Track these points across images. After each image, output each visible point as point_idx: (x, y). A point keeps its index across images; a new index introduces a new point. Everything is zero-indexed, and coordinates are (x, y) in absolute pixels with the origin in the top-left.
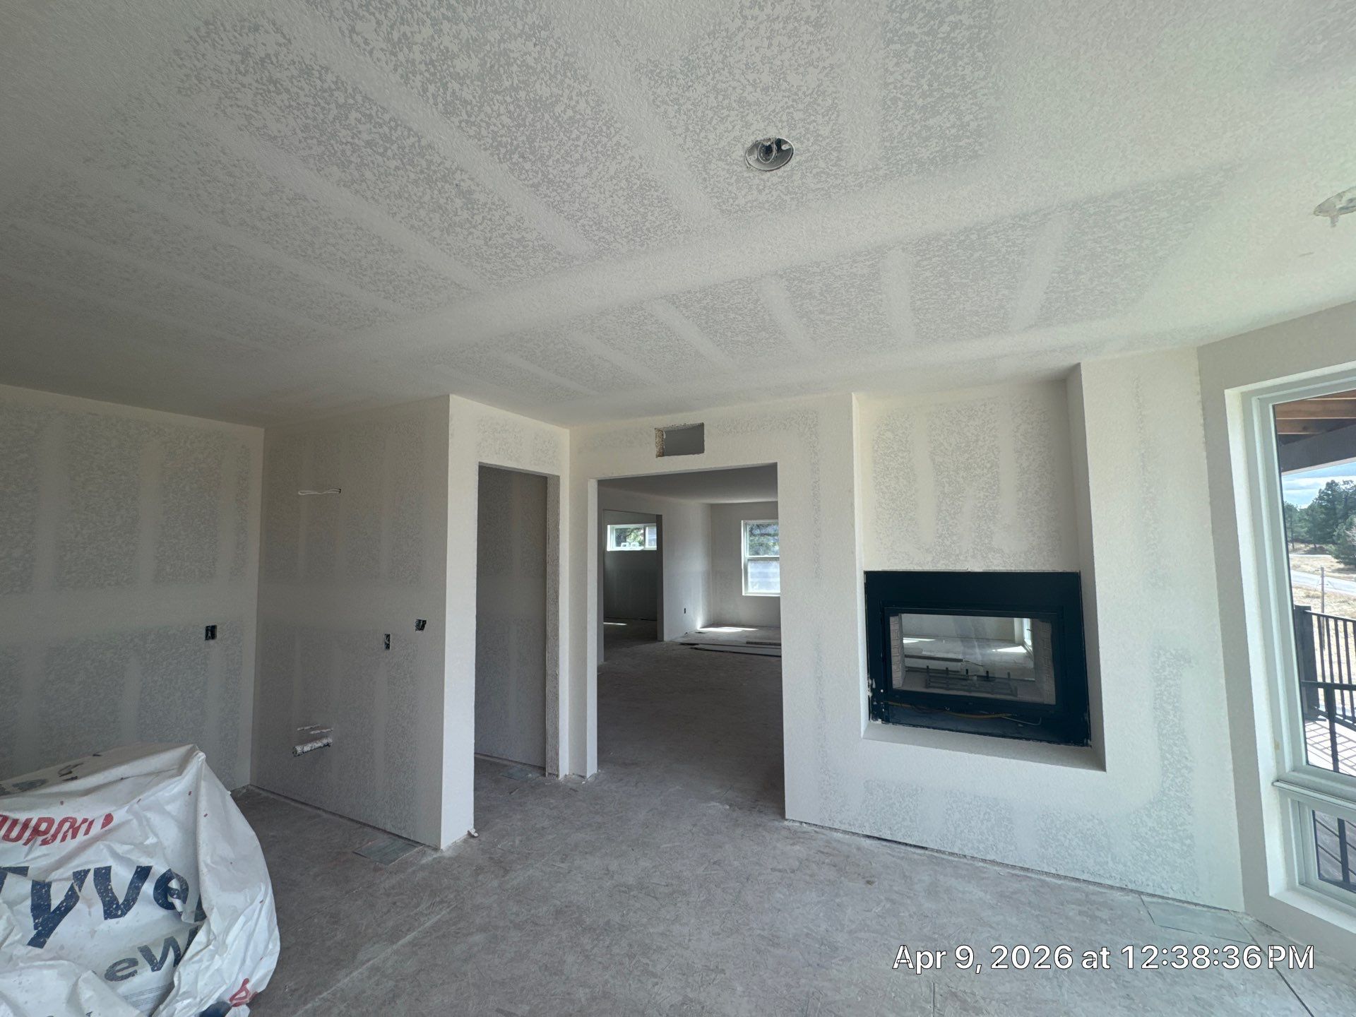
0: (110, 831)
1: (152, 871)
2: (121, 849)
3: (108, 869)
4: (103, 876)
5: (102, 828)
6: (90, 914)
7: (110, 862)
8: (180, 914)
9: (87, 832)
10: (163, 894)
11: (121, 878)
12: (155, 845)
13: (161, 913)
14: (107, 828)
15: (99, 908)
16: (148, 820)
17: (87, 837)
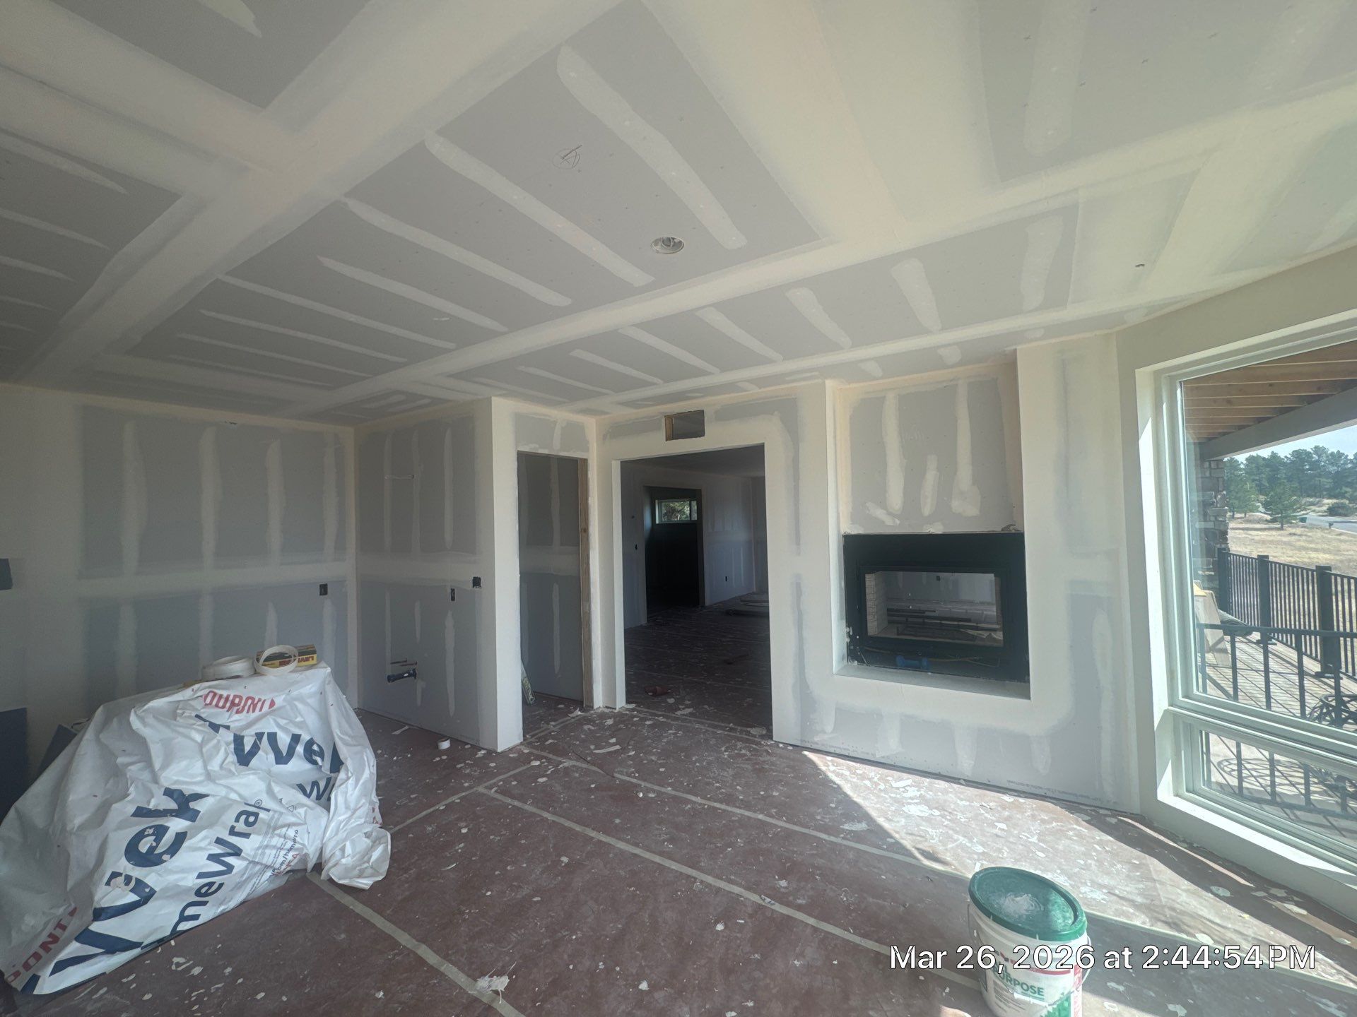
0: (274, 710)
1: (302, 737)
2: (283, 722)
3: (275, 734)
4: (272, 738)
5: (269, 708)
6: (267, 759)
7: (274, 729)
8: (321, 767)
9: (261, 710)
10: (309, 754)
11: (284, 740)
12: (301, 722)
13: (308, 766)
14: (273, 708)
15: (272, 757)
16: (296, 706)
17: (261, 713)
